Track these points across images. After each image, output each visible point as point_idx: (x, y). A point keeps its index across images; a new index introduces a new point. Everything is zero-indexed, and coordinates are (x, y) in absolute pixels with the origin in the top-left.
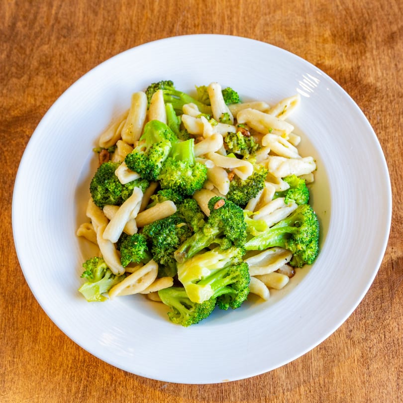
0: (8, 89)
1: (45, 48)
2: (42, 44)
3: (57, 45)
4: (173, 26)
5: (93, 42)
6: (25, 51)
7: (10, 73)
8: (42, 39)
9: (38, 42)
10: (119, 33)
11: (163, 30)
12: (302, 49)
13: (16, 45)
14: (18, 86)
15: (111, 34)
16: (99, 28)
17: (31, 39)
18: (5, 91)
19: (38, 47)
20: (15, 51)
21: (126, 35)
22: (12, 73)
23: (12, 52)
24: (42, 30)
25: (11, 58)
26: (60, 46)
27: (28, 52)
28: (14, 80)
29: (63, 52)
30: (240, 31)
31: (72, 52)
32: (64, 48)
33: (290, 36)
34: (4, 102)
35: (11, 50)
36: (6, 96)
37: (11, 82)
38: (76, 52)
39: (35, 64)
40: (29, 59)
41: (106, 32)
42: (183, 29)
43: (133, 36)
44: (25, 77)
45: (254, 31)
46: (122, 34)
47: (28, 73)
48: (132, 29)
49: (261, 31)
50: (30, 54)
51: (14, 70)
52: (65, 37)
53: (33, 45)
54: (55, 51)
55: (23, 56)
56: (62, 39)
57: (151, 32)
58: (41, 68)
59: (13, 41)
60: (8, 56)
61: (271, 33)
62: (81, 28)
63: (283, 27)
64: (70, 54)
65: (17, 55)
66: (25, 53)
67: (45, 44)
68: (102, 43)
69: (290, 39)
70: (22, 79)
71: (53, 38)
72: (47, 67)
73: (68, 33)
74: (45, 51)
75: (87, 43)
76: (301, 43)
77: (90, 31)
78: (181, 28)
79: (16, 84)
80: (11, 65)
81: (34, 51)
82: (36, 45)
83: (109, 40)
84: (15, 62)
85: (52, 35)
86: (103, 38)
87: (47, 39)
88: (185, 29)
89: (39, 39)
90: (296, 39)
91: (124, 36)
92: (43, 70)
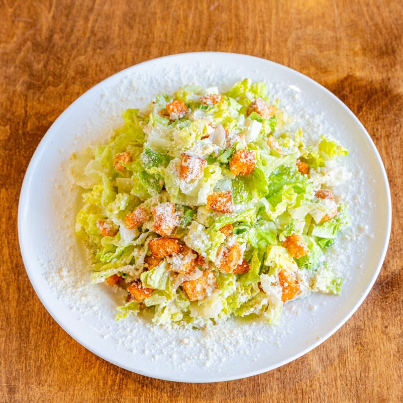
0: (45, 96)
1: (82, 58)
2: (79, 54)
3: (93, 56)
4: (207, 39)
5: (129, 53)
6: (62, 61)
7: (47, 81)
8: (78, 50)
9: (74, 53)
10: (154, 45)
11: (197, 43)
12: (334, 62)
13: (52, 56)
14: (55, 93)
15: (146, 47)
16: (135, 40)
17: (68, 49)
18: (42, 99)
19: (75, 58)
20: (52, 61)
21: (161, 47)
22: (49, 82)
23: (49, 62)
24: (79, 42)
25: (48, 68)
26: (96, 57)
27: (64, 62)
28: (51, 88)
29: (99, 63)
30: (273, 44)
31: (108, 63)
32: (100, 59)
33: (322, 49)
34: (40, 109)
35: (48, 60)
36: (44, 103)
37: (48, 90)
38: (112, 62)
39: (71, 73)
40: (65, 69)
41: (141, 44)
42: (217, 42)
43: (167, 48)
44: (62, 86)
45: (286, 45)
46: (156, 46)
47: (65, 81)
48: (166, 42)
49: (292, 45)
50: (67, 64)
51: (51, 78)
52: (101, 48)
53: (70, 55)
54: (91, 62)
55: (60, 66)
56: (98, 51)
57: (185, 44)
58: (78, 76)
59: (50, 52)
60: (45, 66)
61: (303, 47)
62: (116, 41)
63: (315, 41)
64: (106, 65)
65: (54, 65)
66: (62, 63)
67: (81, 55)
68: (137, 54)
69: (321, 52)
70: (59, 87)
71: (89, 49)
72: (84, 77)
73: (104, 44)
74: (81, 62)
75: (122, 54)
76: (332, 56)
77: (125, 44)
78: (214, 41)
79: (53, 92)
80: (48, 75)
81: (71, 61)
82: (72, 56)
83: (144, 51)
84: (52, 72)
85: (88, 46)
86: (139, 50)
87: (83, 51)
88: (219, 42)
89: (76, 50)
90: (327, 52)
91: (159, 48)
92: (80, 79)
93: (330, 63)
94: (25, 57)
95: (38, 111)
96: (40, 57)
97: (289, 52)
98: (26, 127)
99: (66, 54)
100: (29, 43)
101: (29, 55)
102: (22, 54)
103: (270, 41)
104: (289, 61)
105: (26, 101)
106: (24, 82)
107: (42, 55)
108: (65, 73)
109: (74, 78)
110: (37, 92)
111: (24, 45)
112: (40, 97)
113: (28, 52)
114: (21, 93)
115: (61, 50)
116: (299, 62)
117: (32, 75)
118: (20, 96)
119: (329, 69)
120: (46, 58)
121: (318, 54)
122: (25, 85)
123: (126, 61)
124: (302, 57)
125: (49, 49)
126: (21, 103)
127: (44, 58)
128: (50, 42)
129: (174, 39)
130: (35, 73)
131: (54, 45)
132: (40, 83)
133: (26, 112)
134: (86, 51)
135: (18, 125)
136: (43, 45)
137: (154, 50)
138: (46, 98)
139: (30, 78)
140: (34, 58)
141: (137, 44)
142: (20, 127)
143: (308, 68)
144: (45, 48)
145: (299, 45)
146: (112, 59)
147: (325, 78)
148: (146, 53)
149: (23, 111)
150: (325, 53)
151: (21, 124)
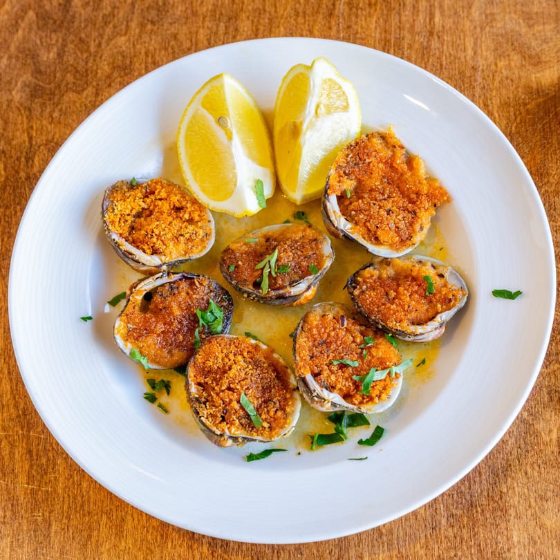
93: (545, 46)
94: (25, 40)
95: (50, 137)
96: (51, 39)
97: (475, 28)
98: (32, 166)
99: (95, 34)
100: (31, 14)
101: (32, 36)
102: (20, 32)
103: (441, 6)
104: (475, 44)
105: (30, 118)
106: (25, 85)
107: (53, 36)
108: (95, 68)
109: (109, 77)
110: (48, 103)
111: (23, 18)
112: (54, 111)
113: (30, 29)
114: (21, 105)
115: (86, 26)
116: (492, 46)
117: (38, 72)
118: (19, 109)
119: (543, 58)
120: (60, 40)
121: (524, 30)
122: (27, 90)
123: (197, 44)
124: (497, 36)
125: (66, 24)
126: (22, 123)
127: (57, 41)
128: (68, 11)
129: (278, 5)
130: (43, 68)
131: (73, 17)
132: (52, 85)
133: (31, 138)
134: (128, 26)
135: (17, 162)
136: (55, 17)
137: (245, 25)
138: (63, 113)
139: (36, 78)
140: (42, 43)
141: (215, 14)
142: (22, 166)
143: (509, 56)
144: (58, 22)
145: (492, 14)
146: (173, 43)
147: (538, 75)
148: (231, 29)
149: (25, 137)
150: (537, 28)
151: (23, 159)
